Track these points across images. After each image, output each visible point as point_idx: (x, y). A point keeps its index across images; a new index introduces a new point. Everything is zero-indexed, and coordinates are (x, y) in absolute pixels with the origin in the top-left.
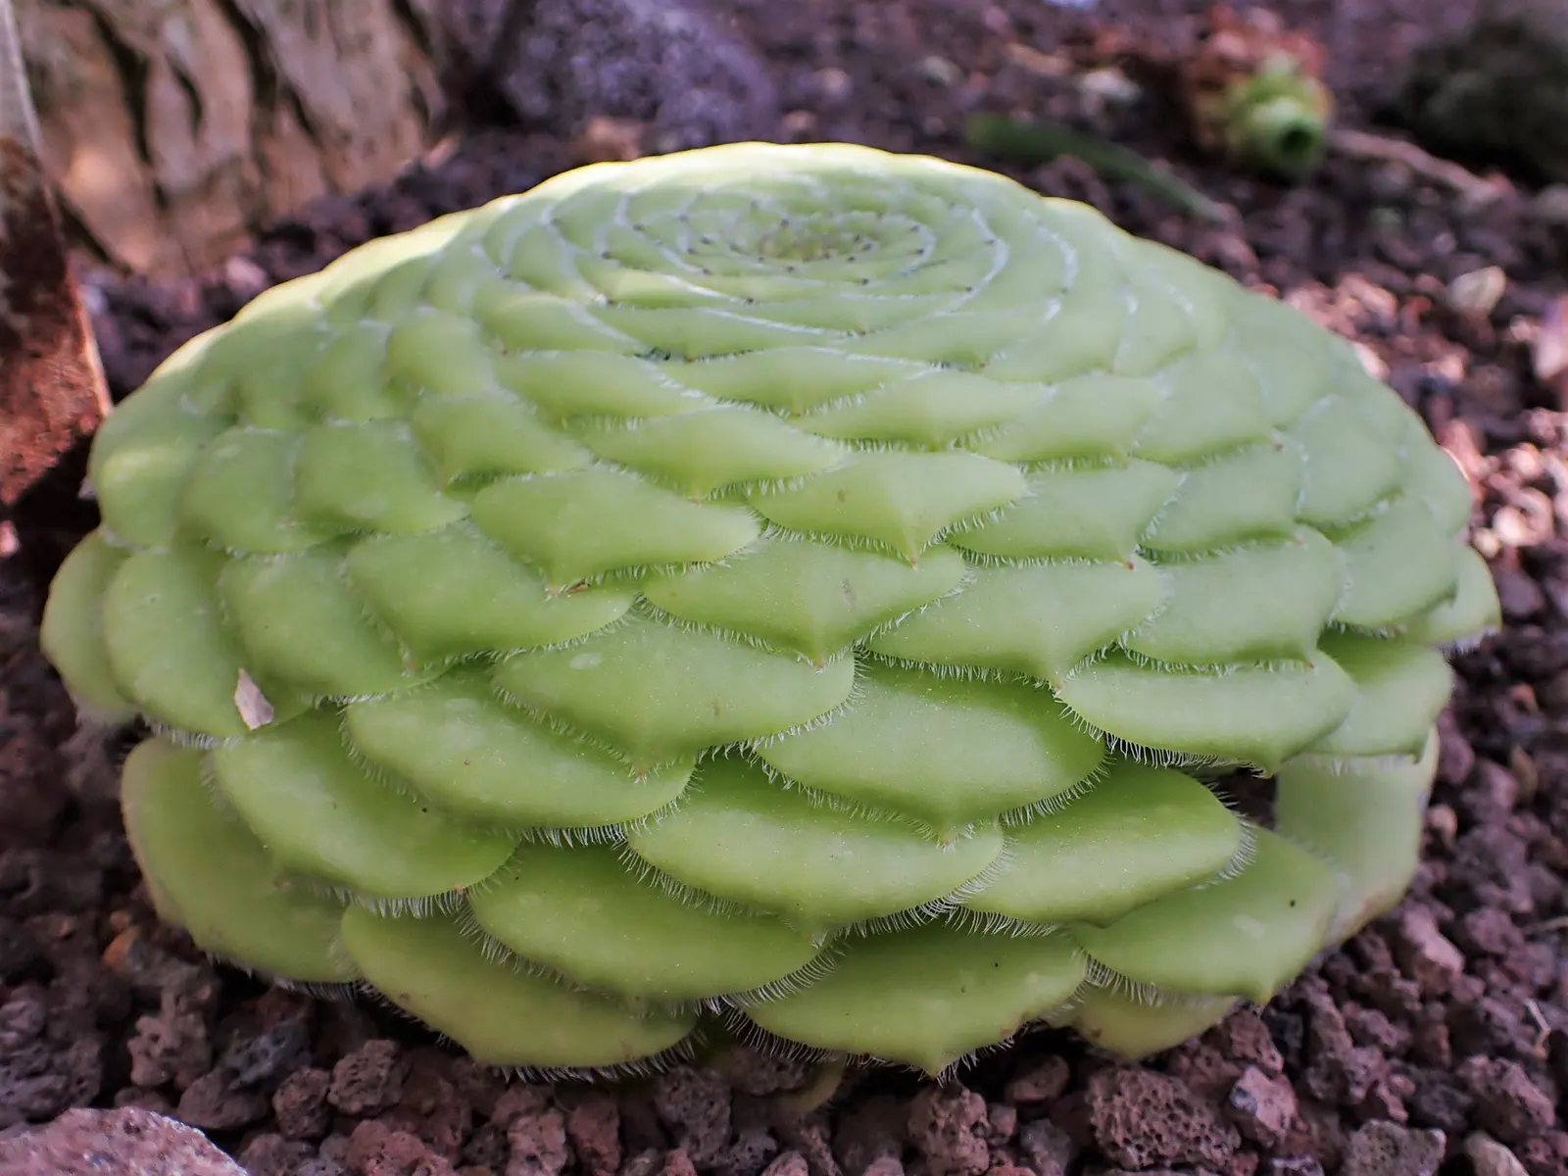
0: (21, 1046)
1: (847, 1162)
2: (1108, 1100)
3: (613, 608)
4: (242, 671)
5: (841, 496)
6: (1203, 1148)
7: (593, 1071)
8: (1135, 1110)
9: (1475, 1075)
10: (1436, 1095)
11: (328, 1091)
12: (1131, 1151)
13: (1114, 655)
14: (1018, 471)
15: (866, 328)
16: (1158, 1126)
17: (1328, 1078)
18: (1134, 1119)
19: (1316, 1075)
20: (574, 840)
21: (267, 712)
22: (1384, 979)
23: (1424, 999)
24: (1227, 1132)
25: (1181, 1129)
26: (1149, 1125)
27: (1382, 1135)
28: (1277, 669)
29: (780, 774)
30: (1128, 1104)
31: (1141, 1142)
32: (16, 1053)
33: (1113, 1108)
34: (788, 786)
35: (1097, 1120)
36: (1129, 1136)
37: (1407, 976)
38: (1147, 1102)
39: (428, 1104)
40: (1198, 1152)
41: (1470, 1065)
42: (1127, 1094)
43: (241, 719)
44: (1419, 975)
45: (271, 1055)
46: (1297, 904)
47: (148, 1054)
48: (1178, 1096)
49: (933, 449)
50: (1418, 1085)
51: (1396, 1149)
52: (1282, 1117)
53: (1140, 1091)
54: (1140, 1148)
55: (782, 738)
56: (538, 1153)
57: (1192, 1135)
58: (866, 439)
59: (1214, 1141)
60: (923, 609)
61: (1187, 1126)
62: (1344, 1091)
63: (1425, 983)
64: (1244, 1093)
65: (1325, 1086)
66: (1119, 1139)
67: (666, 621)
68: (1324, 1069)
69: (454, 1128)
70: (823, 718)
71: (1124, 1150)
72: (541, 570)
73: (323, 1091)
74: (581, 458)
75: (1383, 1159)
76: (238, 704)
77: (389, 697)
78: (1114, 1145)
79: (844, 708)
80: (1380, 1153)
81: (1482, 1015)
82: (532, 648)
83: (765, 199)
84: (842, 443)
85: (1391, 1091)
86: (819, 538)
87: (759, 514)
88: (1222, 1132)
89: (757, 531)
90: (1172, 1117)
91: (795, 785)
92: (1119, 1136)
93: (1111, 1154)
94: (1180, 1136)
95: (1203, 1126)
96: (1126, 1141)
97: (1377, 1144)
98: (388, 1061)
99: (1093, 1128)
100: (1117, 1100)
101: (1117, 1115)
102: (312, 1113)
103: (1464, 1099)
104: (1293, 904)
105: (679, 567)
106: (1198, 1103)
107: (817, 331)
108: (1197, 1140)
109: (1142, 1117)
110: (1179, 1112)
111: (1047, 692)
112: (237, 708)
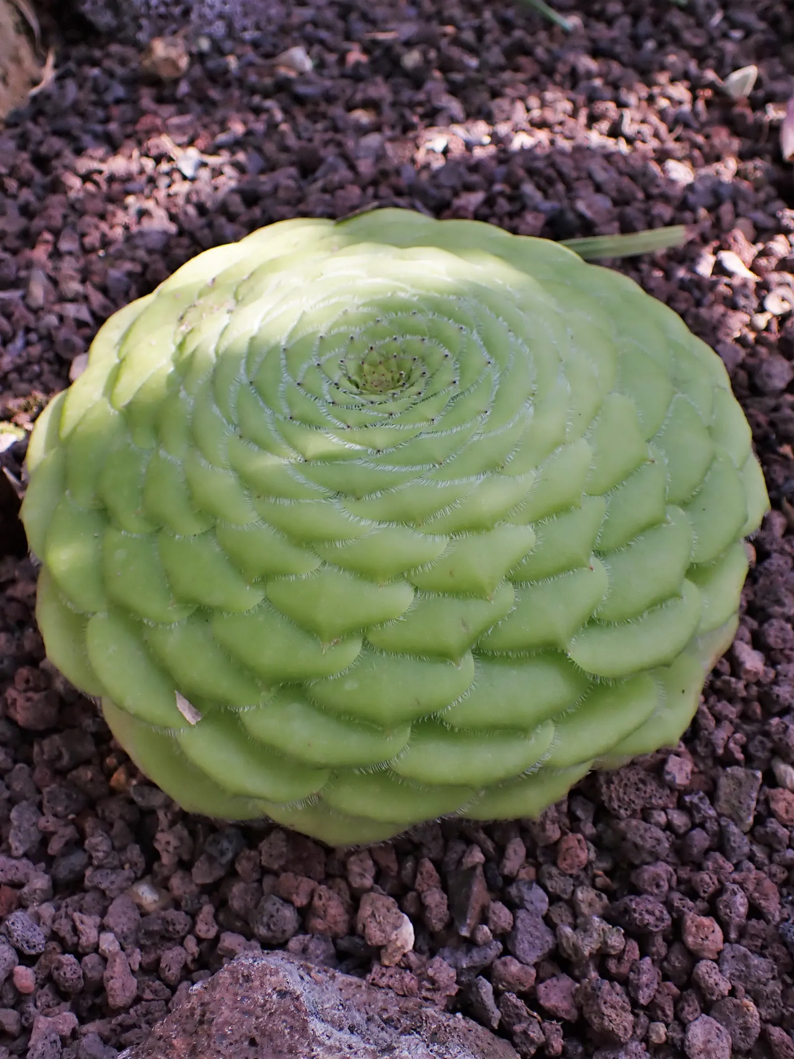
0: (106, 858)
1: (496, 838)
2: (608, 788)
3: (355, 649)
4: (176, 692)
5: (451, 573)
6: (653, 801)
7: (384, 842)
8: (621, 790)
9: (773, 729)
10: (756, 743)
11: (261, 860)
12: (622, 811)
13: (592, 622)
14: (529, 527)
15: (441, 460)
16: (632, 797)
17: (706, 746)
18: (621, 795)
19: (701, 745)
20: (367, 772)
21: (197, 714)
22: (728, 683)
23: (747, 687)
24: (664, 790)
25: (643, 795)
26: (628, 797)
27: (733, 777)
28: (667, 606)
29: (452, 726)
30: (618, 788)
31: (626, 807)
32: (105, 861)
33: (611, 791)
34: (456, 730)
35: (605, 798)
36: (621, 805)
37: (739, 678)
38: (626, 785)
39: (305, 855)
40: (651, 803)
41: (770, 724)
42: (616, 782)
43: (185, 719)
44: (744, 676)
45: (230, 849)
46: (685, 692)
47: (167, 851)
48: (640, 776)
49: (488, 529)
50: (747, 735)
51: (740, 784)
52: (687, 774)
53: (622, 780)
54: (626, 809)
55: (450, 708)
56: (363, 872)
57: (647, 795)
58: (456, 531)
59: (658, 796)
60: (500, 623)
61: (645, 792)
62: (714, 751)
63: (746, 679)
64: (669, 773)
65: (705, 750)
66: (616, 807)
67: (381, 652)
68: (704, 742)
69: (319, 863)
70: (466, 693)
71: (619, 811)
72: (315, 635)
73: (258, 861)
74: (316, 563)
75: (735, 789)
76: (180, 710)
77: (258, 706)
78: (615, 809)
79: (474, 685)
80: (733, 786)
81: (775, 696)
82: (323, 677)
83: (355, 331)
84: (444, 536)
85: (735, 743)
86: (444, 595)
87: (413, 585)
88: (661, 790)
89: (413, 594)
90: (638, 789)
91: (460, 730)
92: (615, 805)
93: (613, 812)
94: (643, 798)
95: (652, 790)
96: (620, 807)
97: (731, 782)
98: (284, 844)
99: (603, 802)
100: (612, 787)
101: (613, 796)
102: (256, 871)
103: (769, 745)
104: (683, 691)
105: (382, 624)
106: (648, 779)
107: (418, 468)
108: (651, 797)
109: (625, 793)
110: (641, 786)
111: (564, 654)
112: (180, 712)
